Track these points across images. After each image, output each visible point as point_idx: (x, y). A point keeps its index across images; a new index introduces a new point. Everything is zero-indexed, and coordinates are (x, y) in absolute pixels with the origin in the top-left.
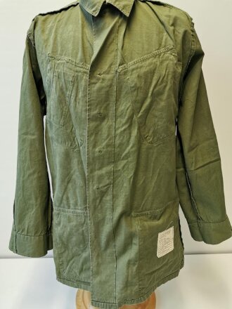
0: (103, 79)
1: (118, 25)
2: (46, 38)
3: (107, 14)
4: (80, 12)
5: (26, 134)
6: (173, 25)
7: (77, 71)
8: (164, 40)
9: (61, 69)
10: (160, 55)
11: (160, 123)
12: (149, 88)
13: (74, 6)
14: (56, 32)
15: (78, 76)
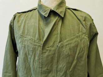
0: (50, 50)
1: (58, 21)
2: (19, 25)
3: (52, 15)
4: (38, 13)
5: (6, 72)
6: (84, 21)
7: (35, 45)
8: (81, 28)
9: (26, 43)
10: (80, 36)
11: (81, 73)
12: (75, 55)
13: (35, 9)
14: (25, 22)
15: (35, 48)
